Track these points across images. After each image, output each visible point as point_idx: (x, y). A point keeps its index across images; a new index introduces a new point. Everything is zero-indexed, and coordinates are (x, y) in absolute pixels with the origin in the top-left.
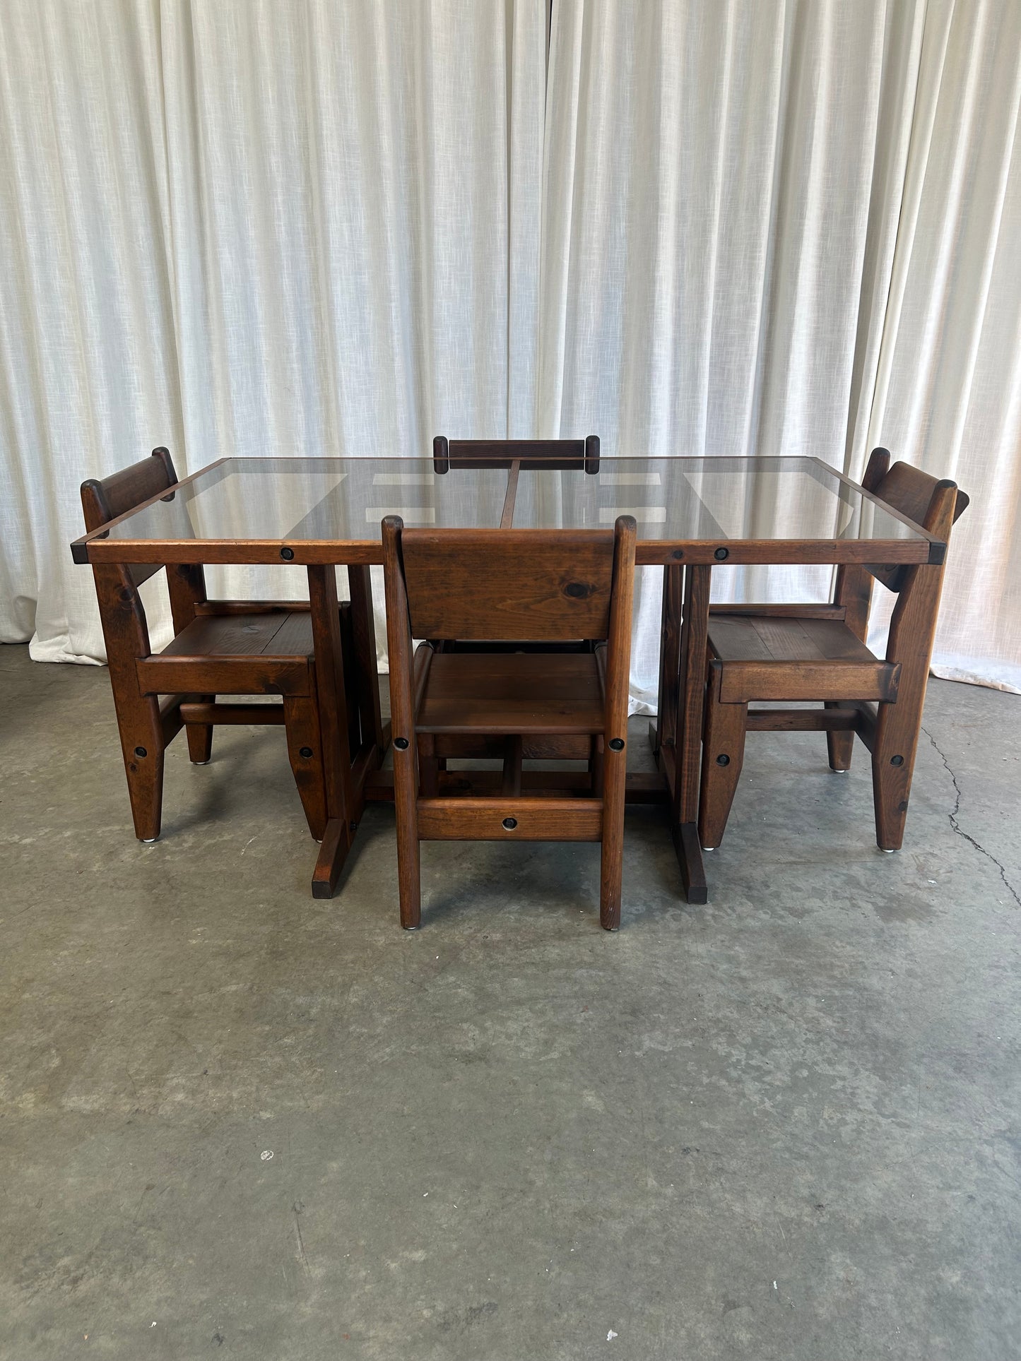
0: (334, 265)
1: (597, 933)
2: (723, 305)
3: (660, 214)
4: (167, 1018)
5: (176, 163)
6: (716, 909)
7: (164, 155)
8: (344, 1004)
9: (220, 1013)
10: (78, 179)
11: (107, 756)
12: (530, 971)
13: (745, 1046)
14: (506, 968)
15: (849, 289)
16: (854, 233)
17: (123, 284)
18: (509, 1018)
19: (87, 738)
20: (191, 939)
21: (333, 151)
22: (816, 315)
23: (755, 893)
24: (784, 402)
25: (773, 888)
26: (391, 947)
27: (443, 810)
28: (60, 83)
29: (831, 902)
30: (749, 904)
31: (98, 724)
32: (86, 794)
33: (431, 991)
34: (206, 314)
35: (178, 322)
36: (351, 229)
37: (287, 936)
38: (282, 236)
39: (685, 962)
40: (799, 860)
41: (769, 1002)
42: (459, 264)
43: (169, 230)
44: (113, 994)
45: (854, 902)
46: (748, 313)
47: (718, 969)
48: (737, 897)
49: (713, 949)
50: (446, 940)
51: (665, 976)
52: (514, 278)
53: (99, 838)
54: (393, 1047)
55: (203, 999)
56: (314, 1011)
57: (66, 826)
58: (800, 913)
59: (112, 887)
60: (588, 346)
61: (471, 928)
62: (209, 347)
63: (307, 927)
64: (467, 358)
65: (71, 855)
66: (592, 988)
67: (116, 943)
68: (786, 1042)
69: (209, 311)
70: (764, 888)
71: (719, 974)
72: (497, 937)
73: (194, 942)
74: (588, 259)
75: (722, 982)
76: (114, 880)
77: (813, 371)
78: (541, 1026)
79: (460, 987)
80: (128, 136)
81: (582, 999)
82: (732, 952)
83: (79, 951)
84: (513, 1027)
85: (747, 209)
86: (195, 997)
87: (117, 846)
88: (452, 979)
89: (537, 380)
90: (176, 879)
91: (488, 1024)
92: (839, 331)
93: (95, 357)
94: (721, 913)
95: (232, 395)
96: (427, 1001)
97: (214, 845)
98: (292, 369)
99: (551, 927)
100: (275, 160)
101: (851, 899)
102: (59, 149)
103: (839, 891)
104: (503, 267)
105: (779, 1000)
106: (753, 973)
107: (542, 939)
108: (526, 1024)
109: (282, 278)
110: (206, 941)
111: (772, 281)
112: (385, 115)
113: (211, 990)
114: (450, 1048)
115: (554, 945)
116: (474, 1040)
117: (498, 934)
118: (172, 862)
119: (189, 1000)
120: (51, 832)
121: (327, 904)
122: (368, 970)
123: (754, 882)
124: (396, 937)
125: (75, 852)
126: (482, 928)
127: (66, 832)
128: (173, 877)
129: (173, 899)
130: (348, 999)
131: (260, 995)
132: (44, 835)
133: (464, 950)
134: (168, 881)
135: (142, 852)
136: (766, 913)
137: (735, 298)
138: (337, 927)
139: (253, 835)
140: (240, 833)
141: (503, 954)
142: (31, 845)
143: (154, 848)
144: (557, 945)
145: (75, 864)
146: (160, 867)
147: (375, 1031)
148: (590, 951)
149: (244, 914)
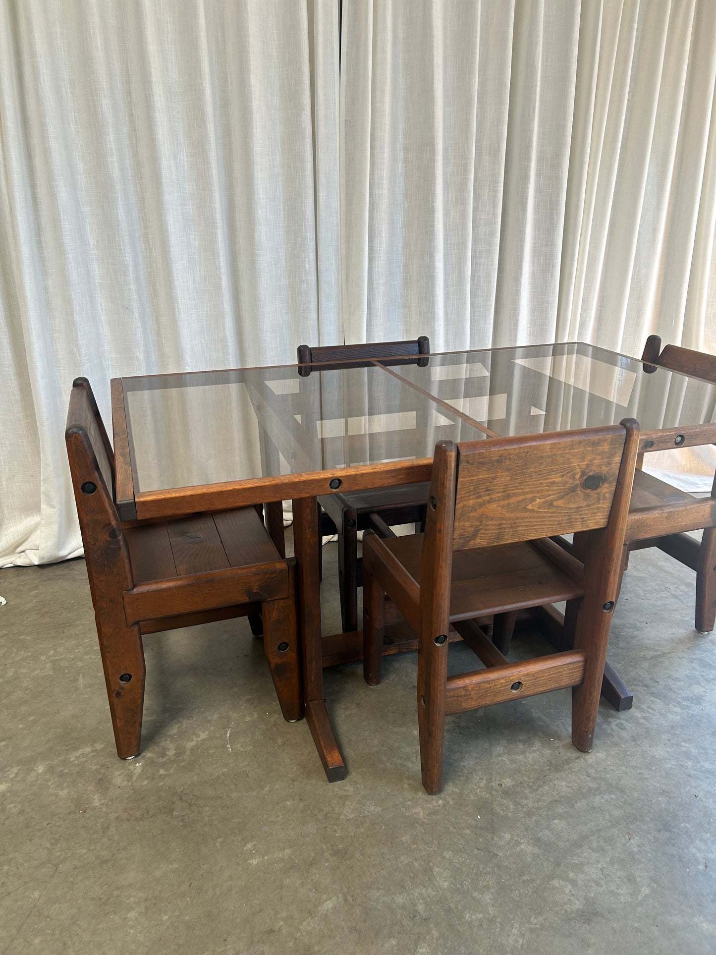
1: (579, 757)
3: (435, 157)
6: (641, 712)
8: (441, 892)
9: (338, 939)
12: (560, 810)
14: (540, 811)
20: (249, 859)
23: (654, 690)
25: (662, 683)
26: (434, 817)
27: (465, 688)
30: (658, 700)
32: (31, 718)
33: (501, 854)
34: (39, 242)
36: (176, 166)
37: (335, 831)
38: (115, 171)
39: (661, 767)
40: (658, 653)
42: (272, 196)
46: (492, 234)
48: (646, 697)
50: (472, 797)
52: (321, 208)
53: (76, 766)
54: (517, 925)
56: (421, 908)
57: (33, 760)
58: (697, 700)
60: (382, 262)
61: (482, 779)
63: (345, 815)
64: (281, 274)
65: (61, 793)
66: (618, 813)
67: (179, 886)
70: (656, 684)
76: (125, 811)
77: (533, 275)
78: (612, 864)
79: (520, 844)
81: (620, 827)
82: (684, 749)
83: (147, 908)
84: (593, 872)
86: (301, 927)
87: (103, 771)
88: (507, 836)
89: (340, 291)
90: (187, 794)
91: (571, 875)
94: (647, 715)
96: (506, 867)
97: (197, 747)
98: (130, 290)
99: (541, 760)
103: (704, 674)
104: (311, 199)
107: (544, 774)
109: (117, 208)
110: (266, 858)
112: (206, 66)
113: (311, 913)
114: (563, 912)
115: (557, 779)
116: (574, 896)
117: (508, 780)
118: (169, 775)
119: (297, 933)
120: (21, 771)
121: (346, 786)
122: (432, 847)
123: (645, 680)
124: (430, 806)
125: (62, 789)
126: (490, 776)
127: (37, 767)
128: (182, 792)
129: (199, 818)
130: (439, 885)
131: (360, 905)
132: (15, 777)
133: (494, 803)
134: (181, 799)
135: (132, 772)
136: (675, 706)
137: (482, 222)
138: (372, 808)
139: (225, 727)
140: (212, 728)
141: (526, 798)
142: (10, 792)
143: (141, 764)
144: (559, 777)
145: (72, 802)
146: (162, 784)
147: (489, 914)
148: (588, 776)
149: (278, 816)
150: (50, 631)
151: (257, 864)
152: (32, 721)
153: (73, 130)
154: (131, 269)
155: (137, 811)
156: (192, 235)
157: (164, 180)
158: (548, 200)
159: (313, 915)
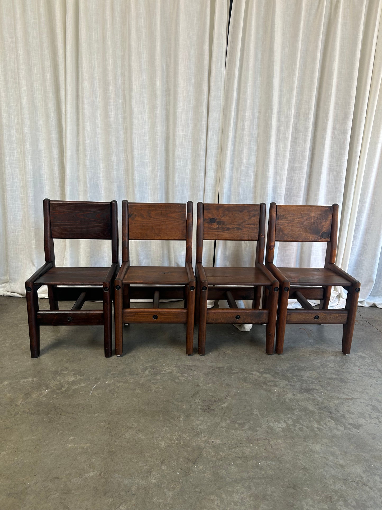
0: (134, 132)
2: (292, 154)
4: (58, 494)
5: (69, 88)
6: (318, 425)
7: (64, 84)
8: (149, 484)
9: (85, 490)
10: (26, 92)
11: (25, 342)
12: (239, 462)
13: (353, 507)
14: (226, 460)
15: (344, 150)
16: (347, 128)
17: (42, 136)
18: (233, 492)
19: (16, 332)
20: (68, 444)
21: (136, 86)
22: (330, 159)
23: (334, 415)
24: (318, 194)
25: (341, 413)
26: (168, 448)
28: (21, 52)
29: (369, 420)
30: (333, 422)
31: (21, 325)
32: (15, 362)
33: (191, 475)
34: (78, 150)
35: (66, 153)
36: (142, 118)
37: (116, 442)
38: (112, 119)
39: (312, 456)
40: (348, 397)
41: (357, 479)
42: (186, 133)
43: (64, 115)
44: (29, 479)
45: (379, 420)
46: (303, 158)
47: (328, 460)
48: (326, 418)
49: (323, 448)
50: (194, 444)
51: (304, 464)
52: (209, 140)
53: (21, 385)
55: (76, 482)
56: (134, 488)
57: (6, 379)
58: (358, 427)
59: (28, 413)
61: (205, 436)
62: (78, 163)
63: (125, 436)
64: (188, 172)
65: (8, 395)
66: (270, 472)
67: (30, 447)
68: (372, 504)
69: (79, 149)
70: (337, 413)
71: (330, 463)
72: (218, 441)
73: (70, 446)
74: (243, 133)
75: (332, 468)
76: (29, 409)
78: (250, 497)
79: (206, 473)
80: (49, 75)
81: (267, 479)
82: (332, 450)
83: (11, 452)
84: (237, 497)
85: (304, 116)
86: (72, 480)
87: (30, 390)
88: (201, 467)
90: (60, 408)
91: (224, 496)
92: (340, 166)
93: (29, 166)
94: (321, 427)
95: (87, 184)
96: (191, 482)
97: (77, 389)
98: (113, 174)
99: (244, 435)
100: (111, 88)
101: (378, 418)
102: (19, 80)
103: (371, 414)
104: (204, 136)
105: (362, 478)
106: (345, 461)
107: (241, 443)
108: (242, 496)
109: (111, 136)
110: (76, 445)
111: (313, 145)
112: (158, 73)
113: (80, 476)
115: (247, 447)
116: (218, 506)
118: (57, 399)
119: (69, 482)
121: (134, 423)
122: (158, 462)
123: (331, 409)
124: (170, 442)
125: (9, 393)
126: (211, 436)
127: (5, 382)
128: (58, 407)
129: (58, 420)
130: (150, 481)
131: (105, 478)
133: (204, 450)
134: (56, 410)
135: (42, 393)
136: (342, 427)
137: (298, 151)
138: (140, 436)
139: (95, 384)
140: (89, 383)
141: (223, 452)
143: (48, 391)
144: (248, 446)
145: (10, 400)
146: (52, 401)
147: (167, 501)
148: (265, 450)
149: (94, 428)
150: (46, 328)
151: (70, 447)
153: (98, 101)
154: (115, 164)
155: (34, 410)
157: (134, 124)
158: (339, 141)
159: (81, 477)
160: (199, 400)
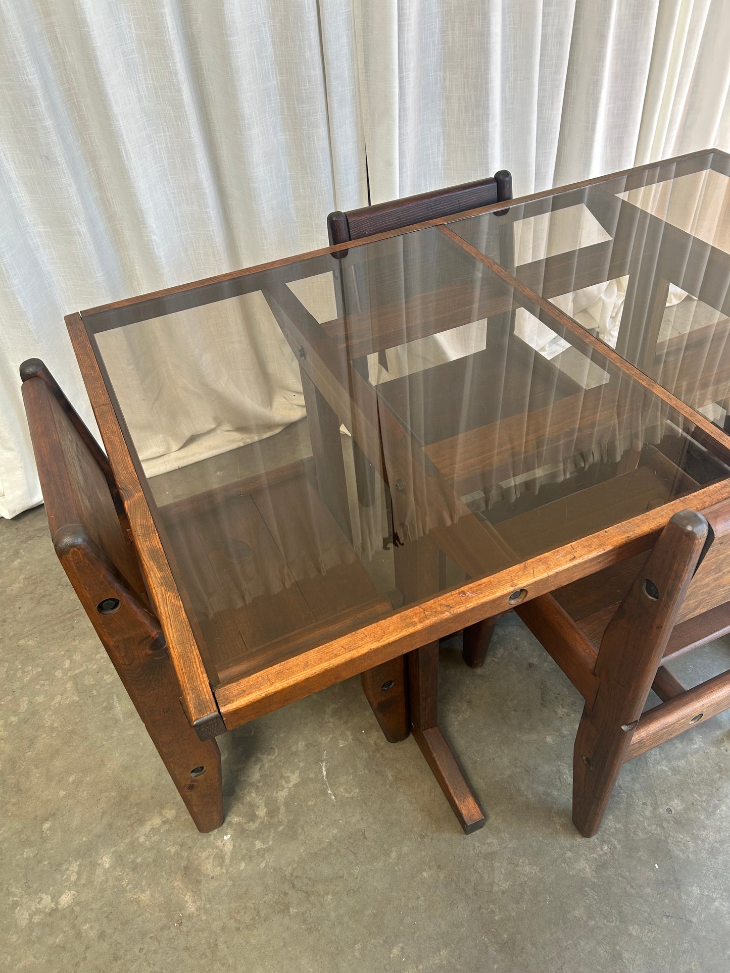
26: (604, 873)
33: (695, 920)
37: (493, 912)
50: (641, 835)
53: (150, 850)
59: (238, 930)
61: (645, 804)
63: (498, 885)
65: (143, 897)
72: (677, 805)
76: (230, 915)
87: (185, 854)
88: (696, 891)
90: (299, 877)
96: (705, 938)
97: (292, 798)
98: (45, 128)
107: (716, 787)
110: (421, 967)
117: (676, 801)
118: (269, 849)
120: (83, 868)
121: (487, 837)
122: (612, 922)
124: (594, 855)
125: (143, 891)
126: (654, 798)
127: (101, 858)
128: (292, 874)
129: (324, 914)
132: (79, 879)
133: (669, 841)
134: (293, 886)
135: (222, 850)
138: (528, 869)
139: (318, 761)
140: (302, 764)
141: (704, 828)
142: (78, 904)
143: (229, 836)
145: (160, 911)
146: (263, 865)
149: (419, 898)
150: (55, 628)
152: (73, 782)
155: (245, 913)
156: (123, 18)
160: (563, 706)
